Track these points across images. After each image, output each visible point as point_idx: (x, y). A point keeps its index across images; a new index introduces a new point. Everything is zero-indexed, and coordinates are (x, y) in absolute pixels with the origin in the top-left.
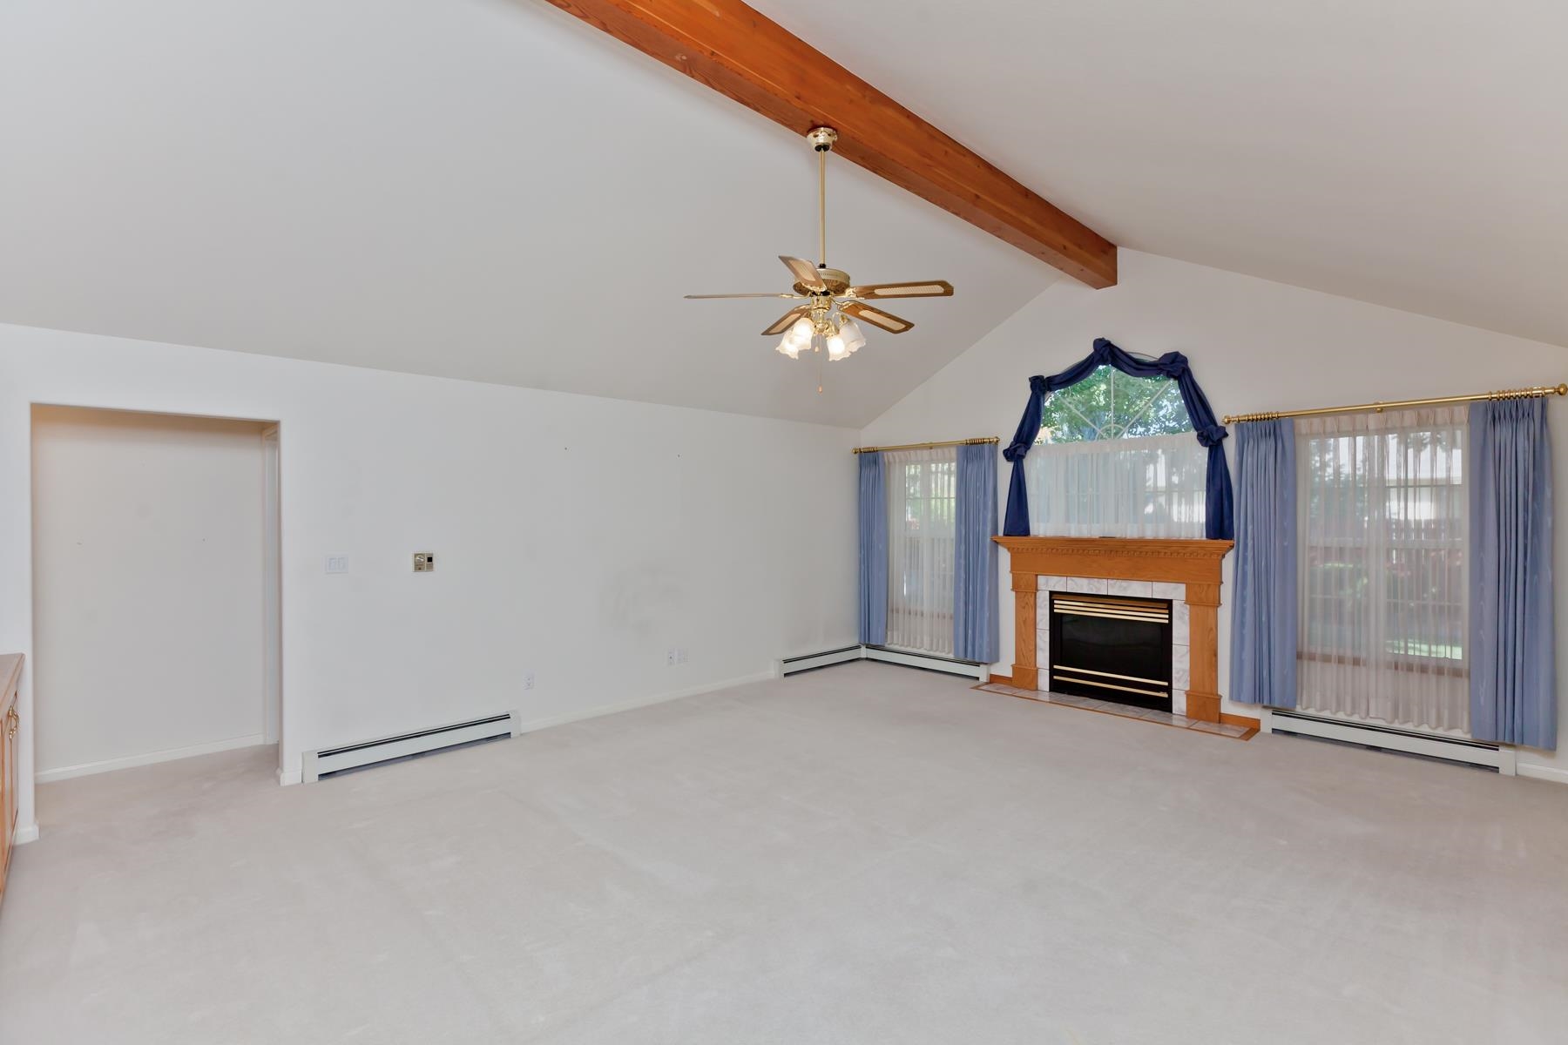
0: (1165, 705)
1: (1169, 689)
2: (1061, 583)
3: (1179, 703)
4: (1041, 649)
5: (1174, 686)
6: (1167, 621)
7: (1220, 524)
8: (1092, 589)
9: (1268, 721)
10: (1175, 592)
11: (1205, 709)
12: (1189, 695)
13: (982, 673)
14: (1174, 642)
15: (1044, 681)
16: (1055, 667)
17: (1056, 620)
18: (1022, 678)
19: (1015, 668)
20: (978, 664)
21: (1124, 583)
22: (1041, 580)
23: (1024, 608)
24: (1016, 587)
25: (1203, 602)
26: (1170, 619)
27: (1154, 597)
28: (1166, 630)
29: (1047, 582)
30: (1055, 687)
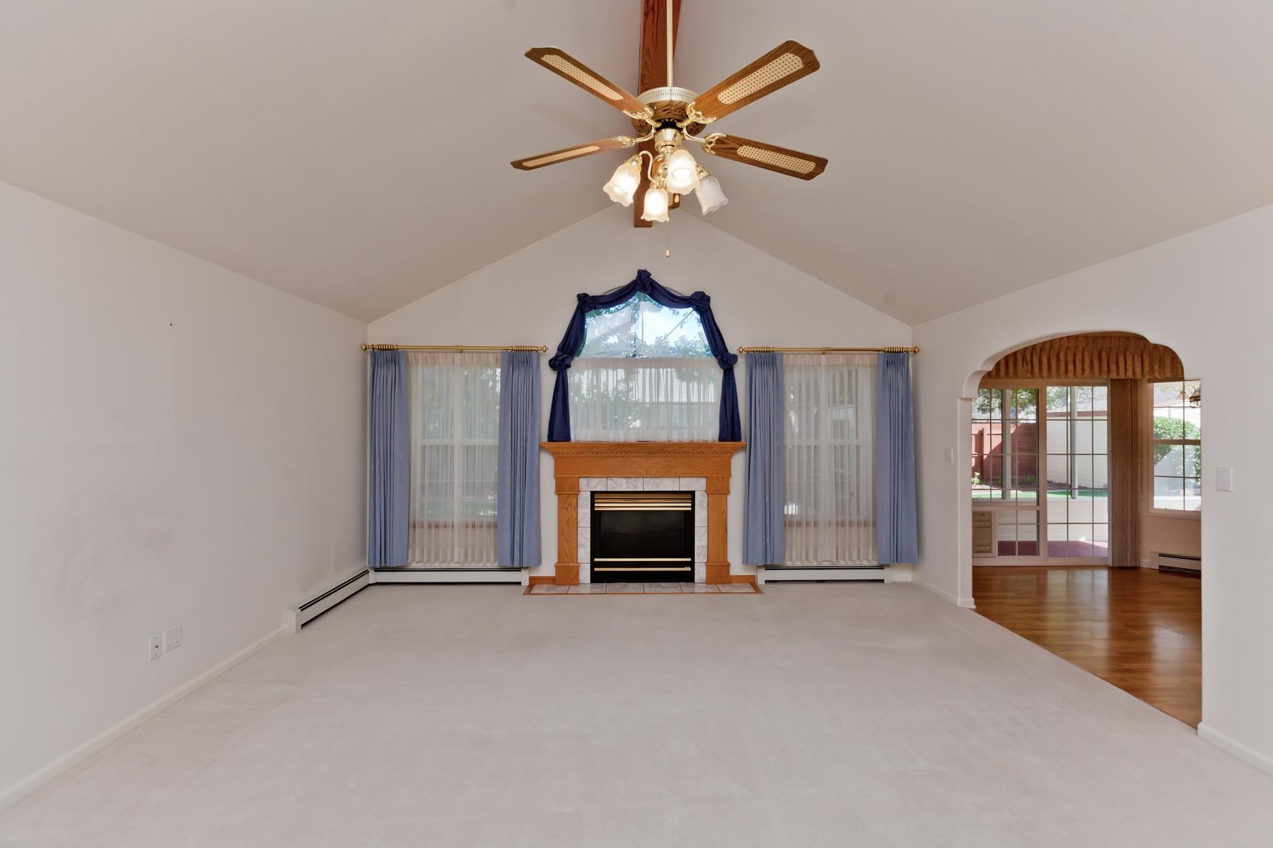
0: (689, 577)
1: (692, 564)
2: (602, 483)
3: (700, 572)
4: (583, 546)
5: (696, 561)
6: (690, 509)
7: (730, 428)
8: (630, 487)
9: (763, 576)
10: (698, 485)
11: (720, 574)
12: (709, 566)
13: (523, 577)
14: (696, 525)
15: (585, 574)
16: (596, 560)
17: (596, 516)
18: (566, 576)
19: (558, 568)
20: (519, 569)
21: (657, 480)
22: (583, 482)
23: (567, 508)
24: (559, 490)
25: (718, 490)
26: (693, 506)
27: (681, 490)
28: (689, 516)
29: (588, 484)
30: (596, 578)
